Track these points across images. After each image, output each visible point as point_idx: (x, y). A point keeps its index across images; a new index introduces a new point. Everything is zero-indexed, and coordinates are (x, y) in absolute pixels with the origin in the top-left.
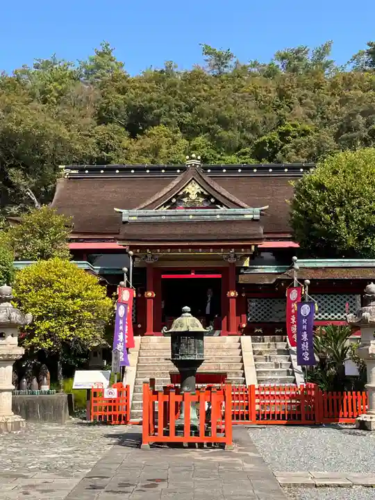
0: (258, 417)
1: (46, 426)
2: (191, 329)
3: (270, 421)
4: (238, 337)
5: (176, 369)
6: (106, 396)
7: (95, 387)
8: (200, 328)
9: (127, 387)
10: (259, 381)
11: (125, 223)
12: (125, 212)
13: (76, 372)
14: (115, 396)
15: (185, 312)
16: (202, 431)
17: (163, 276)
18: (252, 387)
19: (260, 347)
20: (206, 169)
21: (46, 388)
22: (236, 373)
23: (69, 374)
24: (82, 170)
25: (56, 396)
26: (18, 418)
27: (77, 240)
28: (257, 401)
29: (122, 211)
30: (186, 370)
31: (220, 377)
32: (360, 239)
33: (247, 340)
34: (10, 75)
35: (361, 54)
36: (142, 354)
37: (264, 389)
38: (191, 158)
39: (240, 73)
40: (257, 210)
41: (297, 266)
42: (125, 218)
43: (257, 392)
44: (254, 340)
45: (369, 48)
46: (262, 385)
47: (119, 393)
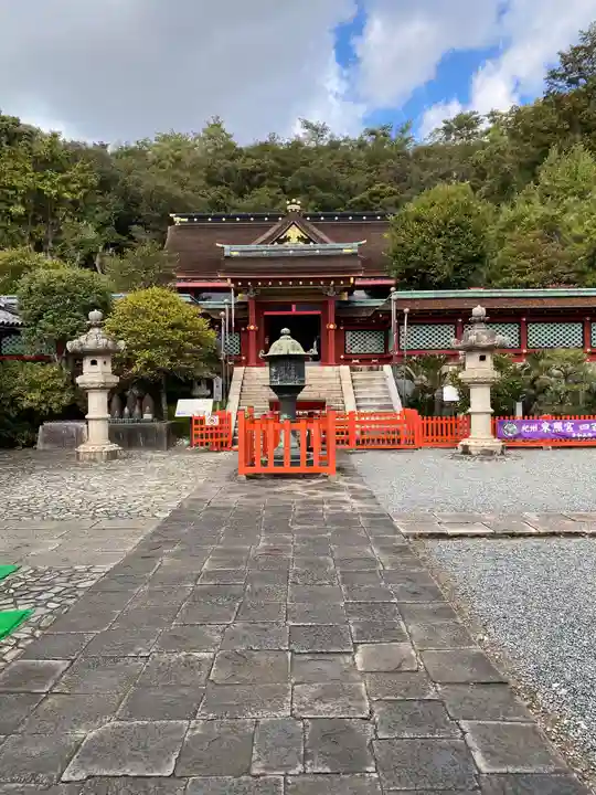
0: (358, 442)
1: (149, 454)
2: (291, 353)
3: (368, 446)
4: (336, 368)
5: (275, 397)
6: (208, 423)
7: (196, 415)
8: (301, 352)
9: (230, 414)
10: (358, 407)
11: (227, 257)
12: (226, 247)
13: (179, 401)
14: (217, 423)
15: (283, 335)
16: (303, 461)
17: (266, 313)
18: (351, 413)
19: (358, 376)
20: (305, 216)
21: (148, 416)
22: (336, 400)
23: (173, 403)
24: (191, 218)
25: (157, 424)
26: (114, 447)
27: (185, 280)
28: (357, 426)
29: (225, 246)
30: (287, 396)
31: (320, 405)
32: (456, 269)
33: (345, 369)
34: (133, 145)
35: (438, 130)
36: (245, 382)
37: (363, 415)
38: (291, 203)
39: (334, 145)
40: (356, 244)
41: (393, 297)
42: (226, 254)
43: (357, 419)
44: (353, 369)
45: (444, 125)
46: (362, 411)
47: (221, 421)
